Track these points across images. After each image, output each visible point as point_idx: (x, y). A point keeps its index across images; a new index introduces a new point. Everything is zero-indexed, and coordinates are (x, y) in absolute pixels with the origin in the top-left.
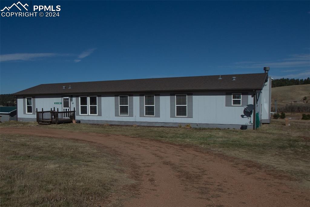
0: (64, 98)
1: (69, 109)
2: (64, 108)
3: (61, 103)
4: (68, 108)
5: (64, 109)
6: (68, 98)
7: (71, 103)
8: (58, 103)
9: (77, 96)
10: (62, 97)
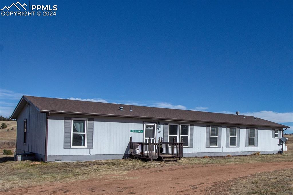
0: (147, 124)
1: (153, 140)
2: (147, 138)
3: (143, 132)
4: (153, 138)
5: (146, 140)
6: (153, 124)
7: (158, 131)
8: (137, 131)
9: (165, 123)
10: (144, 123)
